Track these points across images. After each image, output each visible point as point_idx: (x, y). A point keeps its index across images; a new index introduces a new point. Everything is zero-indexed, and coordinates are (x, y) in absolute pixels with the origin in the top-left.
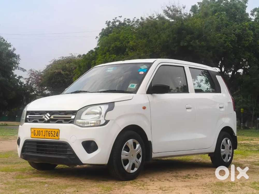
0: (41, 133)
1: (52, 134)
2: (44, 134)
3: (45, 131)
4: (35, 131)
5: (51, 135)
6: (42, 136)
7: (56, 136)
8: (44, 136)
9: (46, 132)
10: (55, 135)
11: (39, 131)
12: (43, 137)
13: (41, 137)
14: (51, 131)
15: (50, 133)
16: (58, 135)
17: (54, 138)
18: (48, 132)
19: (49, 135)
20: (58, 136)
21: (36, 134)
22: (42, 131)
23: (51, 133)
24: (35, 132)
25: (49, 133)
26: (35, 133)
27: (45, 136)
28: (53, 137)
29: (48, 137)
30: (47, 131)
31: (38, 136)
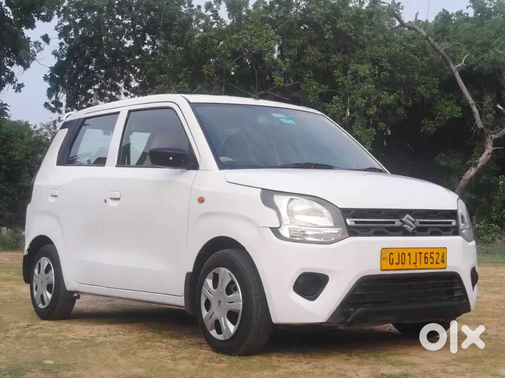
0: (407, 257)
1: (432, 259)
2: (413, 260)
3: (416, 253)
4: (392, 254)
5: (430, 260)
6: (410, 264)
7: (442, 261)
8: (415, 264)
9: (418, 256)
10: (439, 261)
11: (404, 253)
12: (413, 266)
13: (407, 266)
14: (431, 253)
15: (428, 256)
16: (445, 260)
17: (437, 266)
18: (423, 256)
19: (425, 261)
20: (445, 263)
21: (396, 261)
22: (409, 254)
23: (431, 257)
24: (392, 257)
25: (426, 257)
26: (393, 259)
27: (417, 265)
28: (434, 265)
29: (423, 265)
30: (420, 253)
31: (400, 266)
